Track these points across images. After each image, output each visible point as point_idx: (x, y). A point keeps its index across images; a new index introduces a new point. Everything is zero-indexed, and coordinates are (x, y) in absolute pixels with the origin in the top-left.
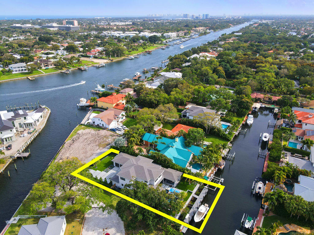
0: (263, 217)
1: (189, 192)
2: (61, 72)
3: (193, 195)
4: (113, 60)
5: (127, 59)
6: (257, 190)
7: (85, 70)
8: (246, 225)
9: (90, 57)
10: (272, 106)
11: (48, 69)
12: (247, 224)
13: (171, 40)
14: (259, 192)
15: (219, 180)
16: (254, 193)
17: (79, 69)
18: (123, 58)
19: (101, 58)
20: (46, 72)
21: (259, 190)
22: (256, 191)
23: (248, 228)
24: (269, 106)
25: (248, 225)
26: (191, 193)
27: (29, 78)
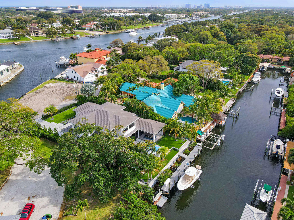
0: (288, 186)
1: (174, 149)
2: (52, 40)
3: (180, 153)
4: (108, 32)
5: (123, 32)
6: (275, 150)
7: (77, 39)
8: (262, 197)
9: (86, 29)
10: (282, 67)
11: (37, 36)
12: (262, 195)
13: (171, 20)
14: (277, 152)
15: (219, 137)
16: (269, 154)
17: (71, 38)
18: (119, 31)
19: (97, 31)
20: (34, 39)
21: (278, 150)
22: (272, 151)
23: (266, 202)
24: (279, 67)
25: (264, 197)
26: (178, 151)
27: (15, 43)
